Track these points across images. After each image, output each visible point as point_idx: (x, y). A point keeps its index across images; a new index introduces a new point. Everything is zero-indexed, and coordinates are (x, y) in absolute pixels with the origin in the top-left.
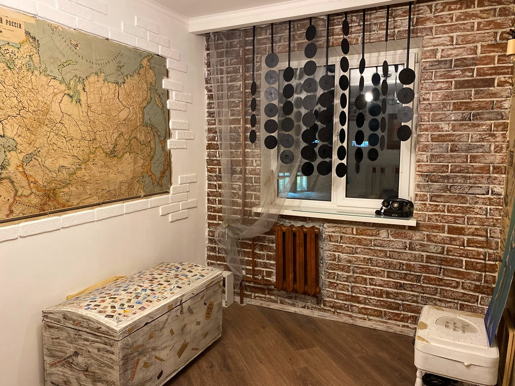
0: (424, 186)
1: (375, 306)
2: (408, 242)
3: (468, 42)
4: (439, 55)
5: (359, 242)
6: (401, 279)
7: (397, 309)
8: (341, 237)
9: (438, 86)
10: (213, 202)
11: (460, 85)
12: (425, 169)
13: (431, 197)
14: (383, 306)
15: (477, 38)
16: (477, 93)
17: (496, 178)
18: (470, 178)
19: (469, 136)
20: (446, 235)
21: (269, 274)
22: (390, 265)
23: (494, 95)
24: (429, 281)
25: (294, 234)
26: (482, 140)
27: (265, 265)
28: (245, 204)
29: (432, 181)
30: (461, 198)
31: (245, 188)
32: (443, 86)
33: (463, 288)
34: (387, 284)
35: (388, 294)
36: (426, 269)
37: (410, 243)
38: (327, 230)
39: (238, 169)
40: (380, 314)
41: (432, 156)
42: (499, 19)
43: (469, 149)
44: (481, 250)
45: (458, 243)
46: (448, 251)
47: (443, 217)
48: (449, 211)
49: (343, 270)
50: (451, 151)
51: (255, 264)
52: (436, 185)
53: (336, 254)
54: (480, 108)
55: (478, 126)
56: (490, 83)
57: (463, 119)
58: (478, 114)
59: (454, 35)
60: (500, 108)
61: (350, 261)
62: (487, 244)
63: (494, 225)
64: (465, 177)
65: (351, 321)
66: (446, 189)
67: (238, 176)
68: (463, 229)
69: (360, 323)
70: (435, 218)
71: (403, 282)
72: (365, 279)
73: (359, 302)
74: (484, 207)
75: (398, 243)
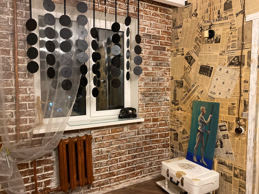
0: (143, 100)
1: (123, 173)
2: (137, 130)
3: (157, 28)
4: (146, 31)
5: (113, 137)
6: (135, 152)
7: (134, 170)
8: (103, 137)
9: (146, 47)
11: (155, 48)
12: (143, 90)
13: (146, 105)
14: (127, 172)
15: (160, 27)
16: (160, 53)
17: (167, 93)
18: (159, 94)
19: (159, 73)
20: (152, 123)
21: (48, 183)
22: (129, 146)
23: (166, 55)
24: (146, 149)
25: (76, 144)
26: (163, 76)
27: (44, 177)
29: (145, 97)
30: (156, 104)
32: (149, 47)
33: (159, 148)
34: (128, 158)
35: (129, 163)
36: (145, 143)
37: (138, 131)
38: (94, 134)
39: (10, 97)
40: (125, 177)
41: (145, 83)
42: (167, 20)
43: (159, 80)
44: (164, 127)
45: (156, 126)
46: (153, 131)
47: (150, 114)
48: (152, 111)
49: (104, 158)
50: (153, 81)
52: (147, 99)
53: (100, 149)
54: (162, 61)
55: (161, 69)
56: (164, 49)
57: (157, 65)
58: (161, 63)
59: (152, 22)
60: (168, 61)
61: (108, 152)
62: (166, 124)
63: (168, 115)
64: (157, 93)
65: (110, 189)
66: (151, 100)
68: (158, 119)
69: (116, 188)
70: (147, 115)
71: (135, 154)
72: (117, 160)
73: (114, 175)
74: (164, 107)
75: (132, 133)
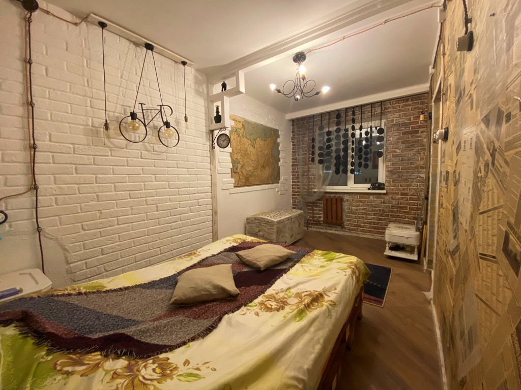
0: (390, 176)
1: (369, 228)
2: (383, 200)
3: (407, 116)
4: (394, 122)
5: (361, 201)
6: (380, 216)
7: (378, 229)
8: (353, 200)
9: (395, 134)
10: (295, 188)
11: (404, 133)
12: (389, 169)
13: (393, 181)
14: (372, 228)
15: (411, 114)
16: (412, 136)
17: (421, 171)
18: (410, 172)
19: (409, 154)
20: (400, 196)
21: (320, 217)
22: (375, 210)
23: (419, 137)
24: (392, 216)
25: (332, 199)
26: (415, 155)
27: (318, 214)
28: (309, 189)
29: (393, 174)
30: (406, 180)
31: (309, 182)
32: (397, 134)
33: (408, 219)
34: (374, 219)
35: (374, 223)
36: (391, 211)
37: (384, 201)
38: (346, 197)
39: (306, 174)
40: (370, 232)
41: (393, 163)
42: (420, 106)
43: (409, 159)
44: (415, 202)
45: (405, 199)
46: (401, 203)
47: (398, 189)
48: (401, 186)
49: (353, 214)
50: (401, 161)
51: (314, 214)
52: (395, 176)
53: (350, 207)
54: (413, 142)
55: (413, 150)
56: (417, 132)
57: (406, 147)
58: (412, 145)
59: (401, 113)
60: (422, 142)
61: (356, 210)
62: (418, 199)
63: (421, 191)
64: (408, 171)
65: (357, 235)
66: (399, 177)
67: (305, 177)
68: (407, 193)
69: (361, 236)
70: (394, 189)
71: (380, 217)
72: (364, 217)
73: (361, 227)
74: (416, 183)
75: (378, 201)
